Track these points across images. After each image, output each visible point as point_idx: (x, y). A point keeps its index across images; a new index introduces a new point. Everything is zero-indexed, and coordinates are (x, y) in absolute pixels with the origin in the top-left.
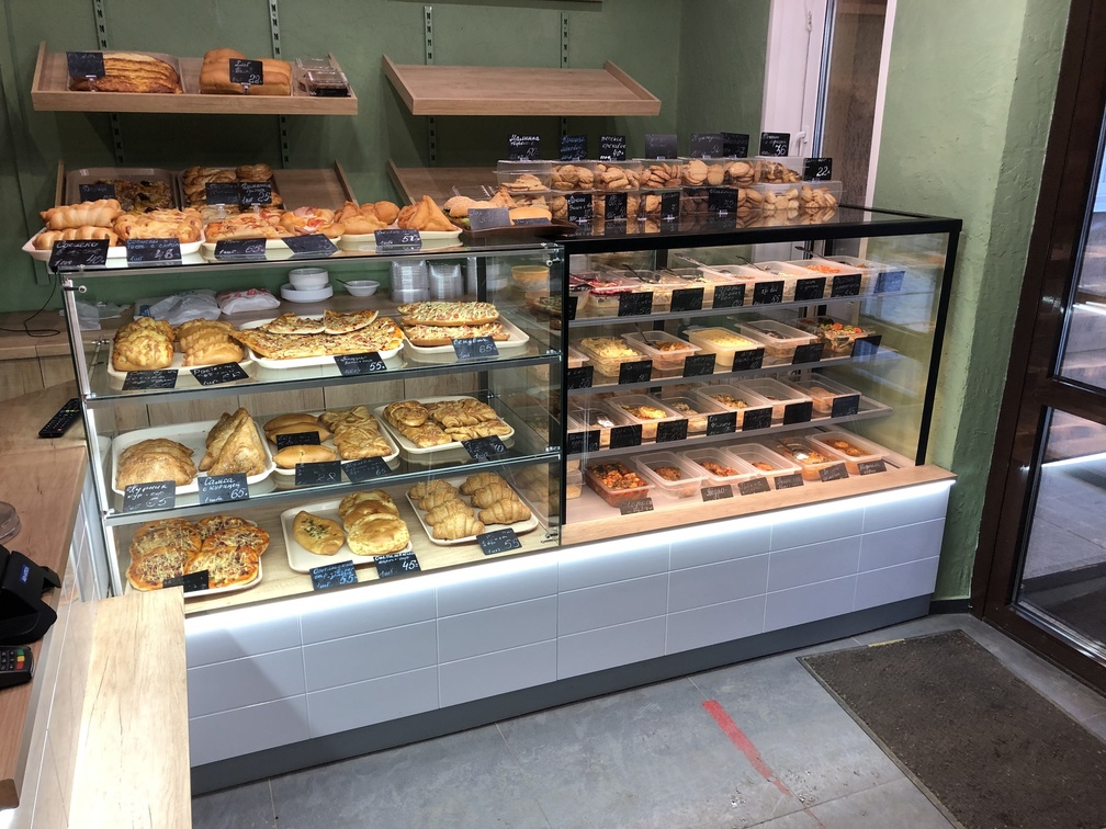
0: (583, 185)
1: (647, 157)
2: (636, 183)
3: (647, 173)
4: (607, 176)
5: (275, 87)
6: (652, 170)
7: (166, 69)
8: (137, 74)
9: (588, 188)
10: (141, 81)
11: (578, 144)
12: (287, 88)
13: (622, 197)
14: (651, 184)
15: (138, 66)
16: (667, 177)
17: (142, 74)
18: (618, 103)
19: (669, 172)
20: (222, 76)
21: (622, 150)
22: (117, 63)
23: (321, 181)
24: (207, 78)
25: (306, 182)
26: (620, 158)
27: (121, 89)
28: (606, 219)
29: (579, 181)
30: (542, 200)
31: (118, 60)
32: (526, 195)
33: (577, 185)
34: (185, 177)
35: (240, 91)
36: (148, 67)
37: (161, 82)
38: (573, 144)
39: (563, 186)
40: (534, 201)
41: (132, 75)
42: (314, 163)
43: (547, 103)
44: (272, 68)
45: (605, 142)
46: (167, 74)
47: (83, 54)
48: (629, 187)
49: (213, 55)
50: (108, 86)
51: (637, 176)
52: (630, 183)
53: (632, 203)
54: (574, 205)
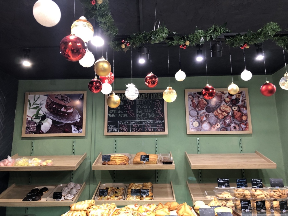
0: (246, 197)
1: (271, 187)
2: (268, 196)
3: (272, 193)
4: (256, 194)
5: (152, 162)
6: (274, 192)
7: (126, 158)
8: (119, 160)
9: (249, 198)
10: (118, 161)
11: (243, 182)
12: (155, 162)
13: (263, 202)
14: (274, 197)
15: (120, 157)
16: (281, 194)
17: (120, 160)
18: (260, 165)
19: (282, 192)
20: (138, 159)
21: (261, 184)
22: (115, 157)
23: (166, 188)
24: (135, 160)
25: (162, 188)
26: (260, 187)
27: (113, 164)
28: (257, 210)
29: (245, 195)
30: (231, 201)
31: (115, 156)
32: (225, 200)
33: (244, 196)
34: (129, 186)
35: (143, 163)
36: (122, 158)
37: (123, 162)
38: (241, 182)
39: (239, 197)
40: (228, 202)
41: (117, 160)
42: (165, 182)
43: (235, 165)
44: (152, 157)
45: (254, 181)
46: (126, 159)
47: (106, 155)
48: (265, 198)
49: (138, 154)
50: (110, 163)
51: (268, 194)
52: (266, 196)
53: (267, 204)
54: (244, 204)
